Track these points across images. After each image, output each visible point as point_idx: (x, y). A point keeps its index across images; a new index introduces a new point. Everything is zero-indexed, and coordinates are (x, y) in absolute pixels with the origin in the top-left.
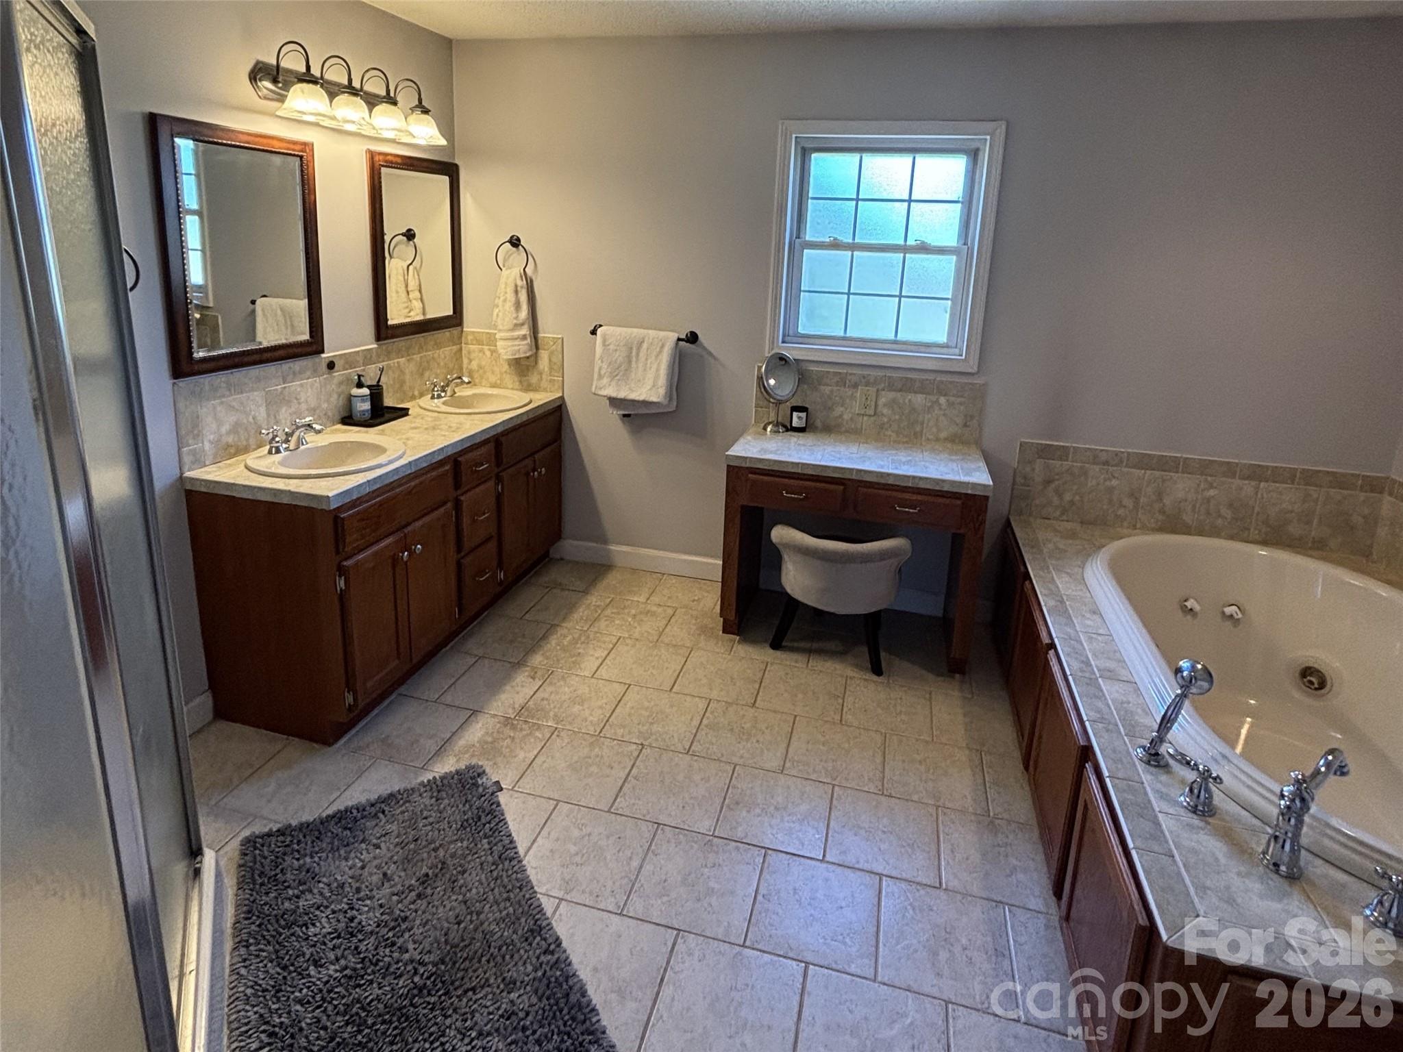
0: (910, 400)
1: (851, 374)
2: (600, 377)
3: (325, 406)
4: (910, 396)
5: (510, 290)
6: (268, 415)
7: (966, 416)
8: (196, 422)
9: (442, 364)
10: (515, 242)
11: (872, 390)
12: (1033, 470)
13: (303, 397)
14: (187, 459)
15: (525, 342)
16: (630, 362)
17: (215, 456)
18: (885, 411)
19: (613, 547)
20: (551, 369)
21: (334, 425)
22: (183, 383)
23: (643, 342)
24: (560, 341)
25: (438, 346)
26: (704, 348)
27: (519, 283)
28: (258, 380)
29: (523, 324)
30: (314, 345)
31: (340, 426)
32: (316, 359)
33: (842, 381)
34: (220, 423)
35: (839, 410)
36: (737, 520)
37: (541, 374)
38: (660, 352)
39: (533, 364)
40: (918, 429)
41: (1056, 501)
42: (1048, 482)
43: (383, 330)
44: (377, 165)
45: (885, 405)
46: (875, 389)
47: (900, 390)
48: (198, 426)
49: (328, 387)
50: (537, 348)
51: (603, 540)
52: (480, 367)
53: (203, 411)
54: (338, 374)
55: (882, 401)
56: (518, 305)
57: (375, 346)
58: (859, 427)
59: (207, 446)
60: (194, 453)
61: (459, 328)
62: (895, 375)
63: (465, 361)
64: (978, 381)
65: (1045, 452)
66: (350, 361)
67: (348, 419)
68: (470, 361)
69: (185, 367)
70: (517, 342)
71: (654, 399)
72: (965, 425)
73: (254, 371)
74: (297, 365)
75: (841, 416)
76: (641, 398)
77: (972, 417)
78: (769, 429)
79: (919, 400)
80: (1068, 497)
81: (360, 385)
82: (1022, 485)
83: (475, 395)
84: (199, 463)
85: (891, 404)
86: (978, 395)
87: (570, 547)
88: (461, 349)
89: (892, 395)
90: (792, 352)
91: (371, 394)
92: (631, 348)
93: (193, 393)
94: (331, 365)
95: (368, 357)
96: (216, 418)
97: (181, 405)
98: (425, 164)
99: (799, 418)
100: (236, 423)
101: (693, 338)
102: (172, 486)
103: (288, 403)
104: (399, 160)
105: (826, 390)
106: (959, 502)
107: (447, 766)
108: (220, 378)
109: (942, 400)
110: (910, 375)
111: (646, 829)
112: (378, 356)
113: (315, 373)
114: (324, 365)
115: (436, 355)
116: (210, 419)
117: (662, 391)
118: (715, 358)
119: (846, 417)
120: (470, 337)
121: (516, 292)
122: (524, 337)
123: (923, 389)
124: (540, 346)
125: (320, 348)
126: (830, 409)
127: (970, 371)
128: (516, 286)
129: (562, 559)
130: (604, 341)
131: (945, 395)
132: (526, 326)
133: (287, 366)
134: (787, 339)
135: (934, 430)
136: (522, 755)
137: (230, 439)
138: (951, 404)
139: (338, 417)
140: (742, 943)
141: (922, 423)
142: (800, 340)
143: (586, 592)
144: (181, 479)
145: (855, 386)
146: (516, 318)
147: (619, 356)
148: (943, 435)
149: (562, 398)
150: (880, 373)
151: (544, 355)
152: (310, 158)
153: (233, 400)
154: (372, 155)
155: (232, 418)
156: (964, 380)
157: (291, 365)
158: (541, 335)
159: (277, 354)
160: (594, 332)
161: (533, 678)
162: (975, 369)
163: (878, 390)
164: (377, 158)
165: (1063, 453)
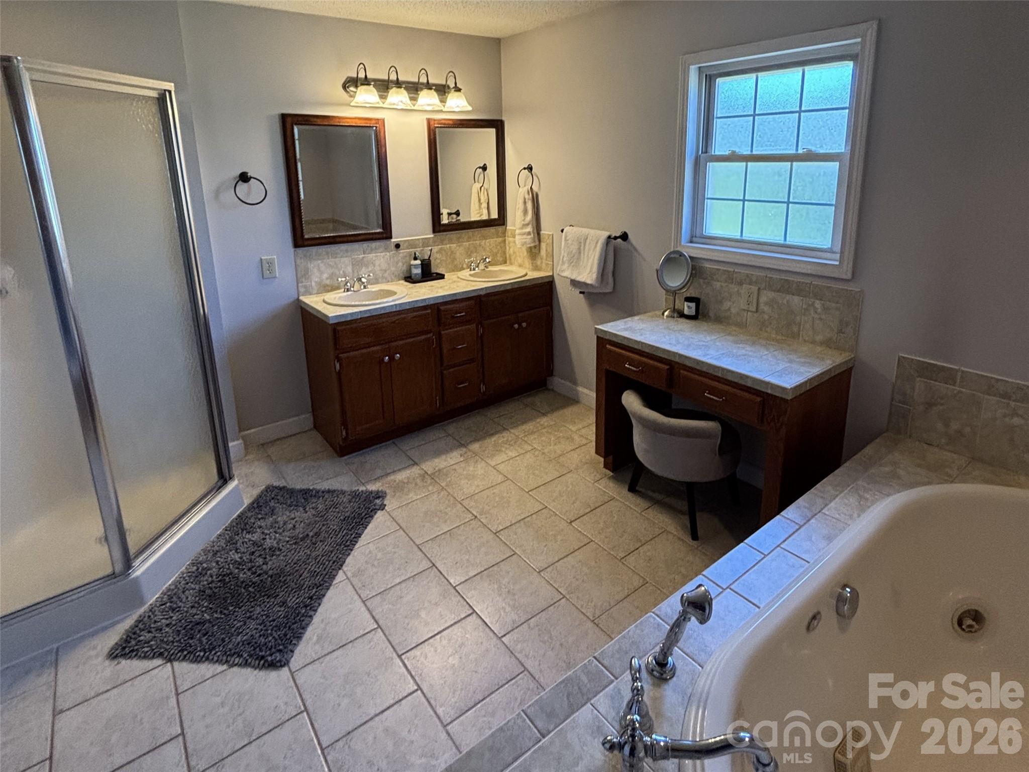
0: (788, 301)
1: (736, 273)
2: (563, 263)
3: (393, 269)
4: (788, 297)
5: (521, 201)
6: (353, 271)
7: (841, 321)
8: (307, 271)
9: (488, 249)
10: (530, 168)
11: (754, 289)
12: (913, 389)
13: (377, 263)
14: (302, 290)
15: (529, 237)
16: (580, 253)
17: (318, 290)
18: (766, 309)
19: (580, 389)
20: (547, 256)
21: (399, 280)
22: (300, 251)
23: (587, 239)
24: (551, 237)
25: (485, 238)
26: (632, 245)
27: (527, 196)
28: (347, 251)
29: (528, 225)
30: (386, 233)
31: (402, 282)
32: (387, 242)
33: (730, 278)
34: (322, 273)
35: (727, 305)
36: (604, 380)
37: (542, 259)
38: (596, 246)
39: (537, 252)
40: (795, 329)
41: (940, 426)
42: (929, 405)
43: (437, 226)
44: (432, 127)
45: (766, 304)
46: (757, 288)
47: (779, 291)
48: (308, 274)
49: (395, 258)
50: (540, 241)
51: (575, 383)
52: (514, 253)
53: (311, 266)
54: (403, 252)
55: (763, 299)
56: (525, 212)
57: (432, 236)
58: (744, 320)
59: (313, 284)
60: (305, 287)
61: (504, 227)
62: (775, 276)
63: (507, 248)
64: (853, 287)
65: (926, 371)
66: (412, 244)
67: (409, 279)
68: (510, 248)
69: (300, 243)
70: (525, 236)
71: (589, 282)
72: (840, 331)
73: (343, 247)
74: (374, 244)
75: (729, 309)
76: (583, 280)
77: (847, 324)
78: (666, 313)
79: (796, 300)
80: (955, 426)
81: (415, 259)
82: (900, 402)
83: (500, 270)
84: (308, 293)
85: (771, 303)
86: (854, 302)
87: (557, 382)
88: (505, 241)
89: (771, 295)
90: (690, 250)
91: (422, 264)
92: (580, 243)
93: (305, 256)
94: (398, 246)
95: (425, 242)
96: (319, 270)
97: (298, 262)
98: (473, 122)
99: (689, 307)
100: (332, 273)
101: (624, 237)
102: (294, 302)
103: (367, 266)
104: (451, 122)
105: (718, 285)
106: (759, 399)
107: (373, 487)
108: (322, 249)
109: (818, 304)
110: (790, 278)
111: (425, 564)
112: (434, 242)
113: (386, 249)
114: (393, 246)
115: (483, 243)
116: (315, 270)
117: (594, 276)
118: (639, 254)
119: (733, 311)
120: (510, 233)
121: (525, 203)
122: (529, 233)
123: (799, 290)
124: (542, 240)
125: (389, 235)
126: (721, 302)
127: (845, 277)
128: (525, 199)
129: (553, 390)
130: (566, 237)
131: (821, 300)
132: (530, 226)
133: (365, 245)
134: (694, 239)
135: (811, 333)
136: (411, 495)
137: (328, 282)
138: (825, 309)
139: (402, 276)
140: (400, 653)
141: (800, 324)
142: (703, 240)
143: (544, 414)
144: (298, 299)
145: (741, 284)
146: (524, 220)
147: (574, 248)
148: (819, 338)
149: (552, 276)
150: (762, 274)
151: (543, 245)
152: (382, 127)
153: (331, 261)
154: (429, 121)
155: (330, 271)
156: (840, 286)
157: (370, 245)
158: (542, 232)
159: (360, 238)
160: (562, 231)
161: (461, 456)
162: (849, 276)
163: (759, 289)
164: (432, 123)
165: (949, 376)
